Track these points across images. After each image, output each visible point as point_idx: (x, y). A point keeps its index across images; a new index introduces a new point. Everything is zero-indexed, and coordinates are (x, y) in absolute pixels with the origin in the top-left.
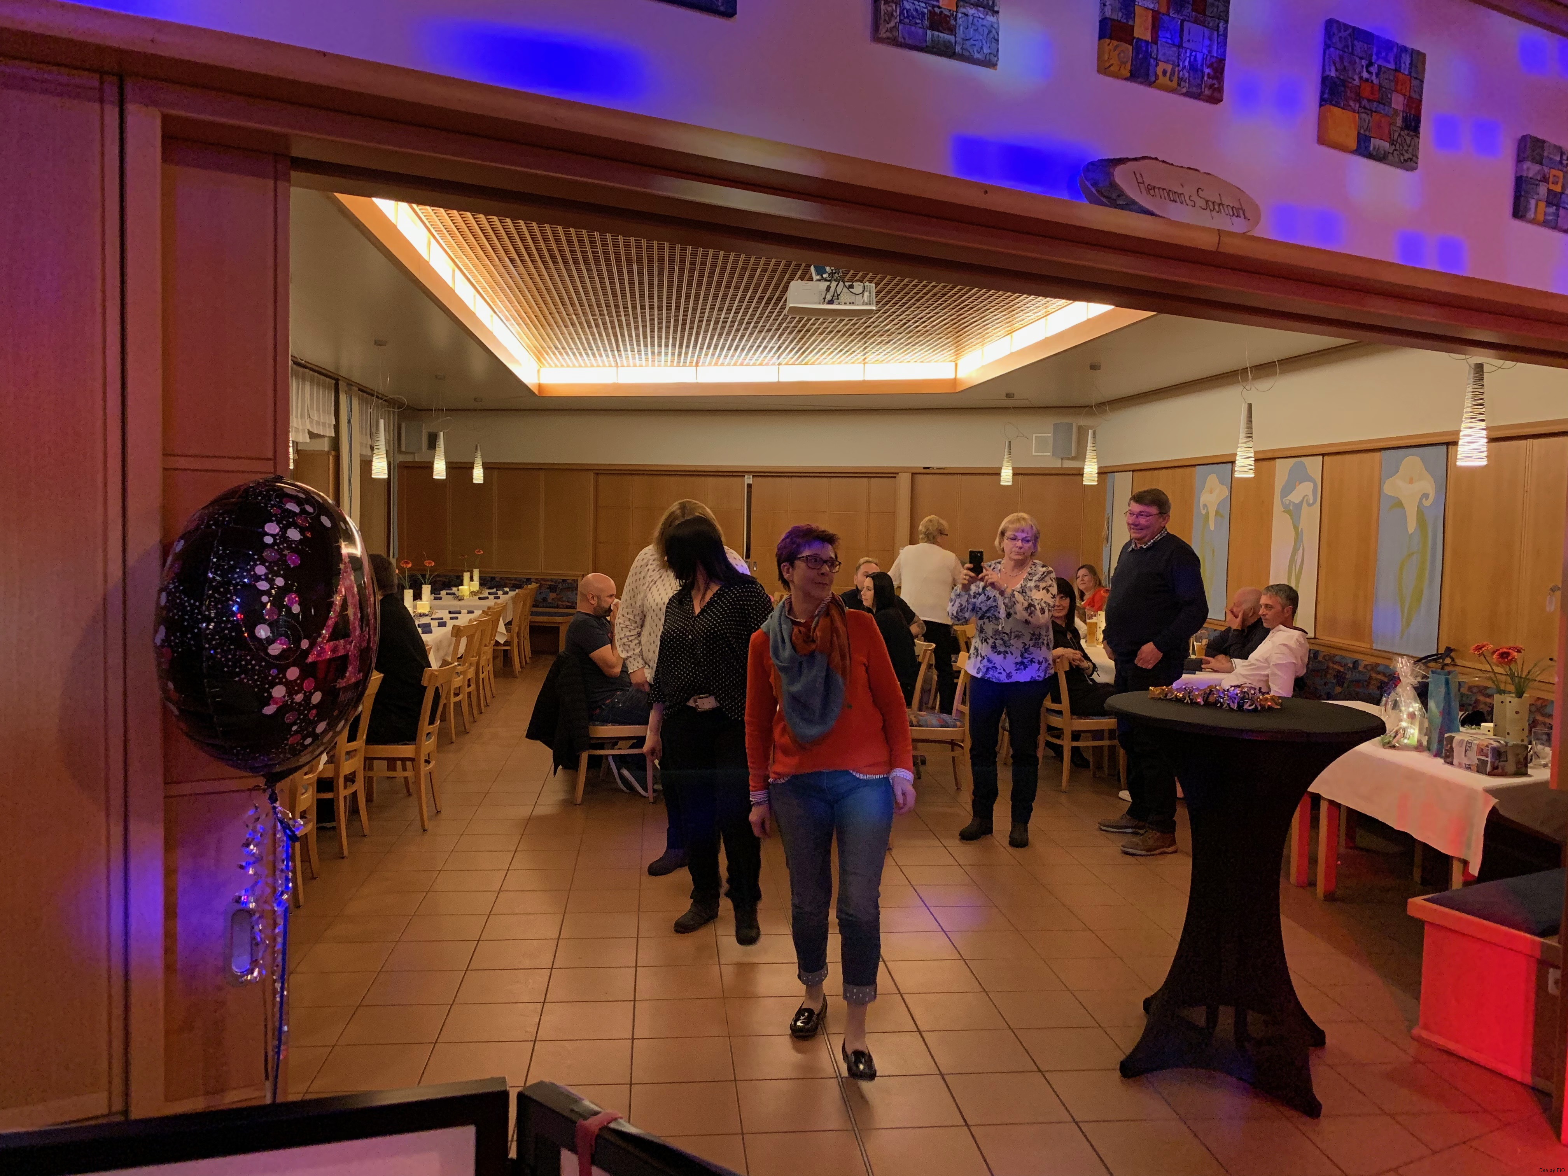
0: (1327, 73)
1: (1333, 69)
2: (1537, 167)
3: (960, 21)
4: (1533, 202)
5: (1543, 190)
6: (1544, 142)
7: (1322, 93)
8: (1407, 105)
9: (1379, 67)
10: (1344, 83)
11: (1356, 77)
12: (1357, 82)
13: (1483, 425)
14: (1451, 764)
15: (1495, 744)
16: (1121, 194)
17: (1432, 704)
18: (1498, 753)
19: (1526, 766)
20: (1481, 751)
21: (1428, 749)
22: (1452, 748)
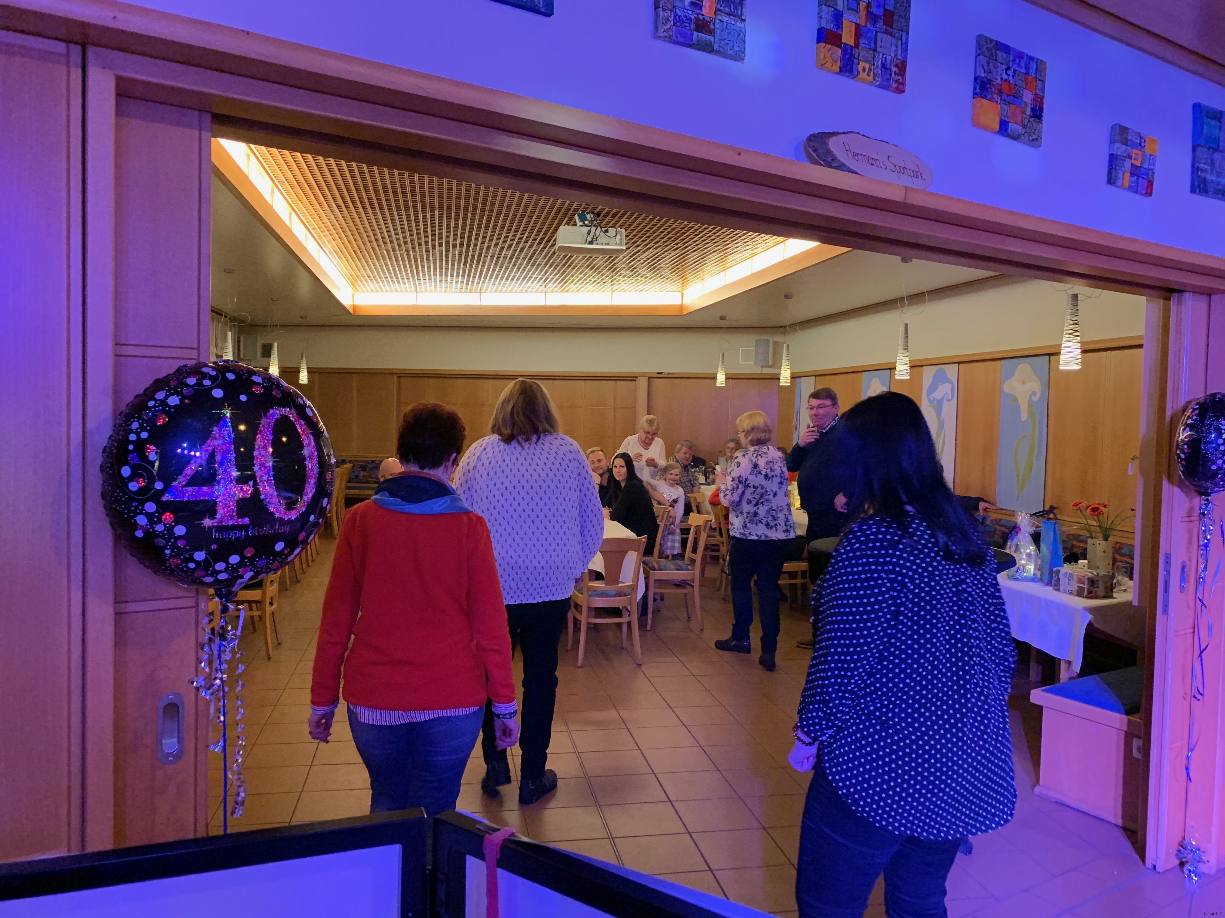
0: (978, 74)
1: (982, 71)
2: (1124, 147)
3: (717, 26)
4: (1121, 173)
5: (1128, 164)
6: (1128, 129)
7: (975, 89)
8: (1034, 100)
9: (1015, 72)
10: (990, 81)
11: (999, 78)
12: (999, 81)
13: (1078, 339)
14: (1058, 590)
15: (1090, 575)
16: (834, 159)
17: (1043, 547)
18: (1092, 582)
19: (1112, 591)
20: (1080, 581)
21: (1041, 580)
22: (1059, 578)
